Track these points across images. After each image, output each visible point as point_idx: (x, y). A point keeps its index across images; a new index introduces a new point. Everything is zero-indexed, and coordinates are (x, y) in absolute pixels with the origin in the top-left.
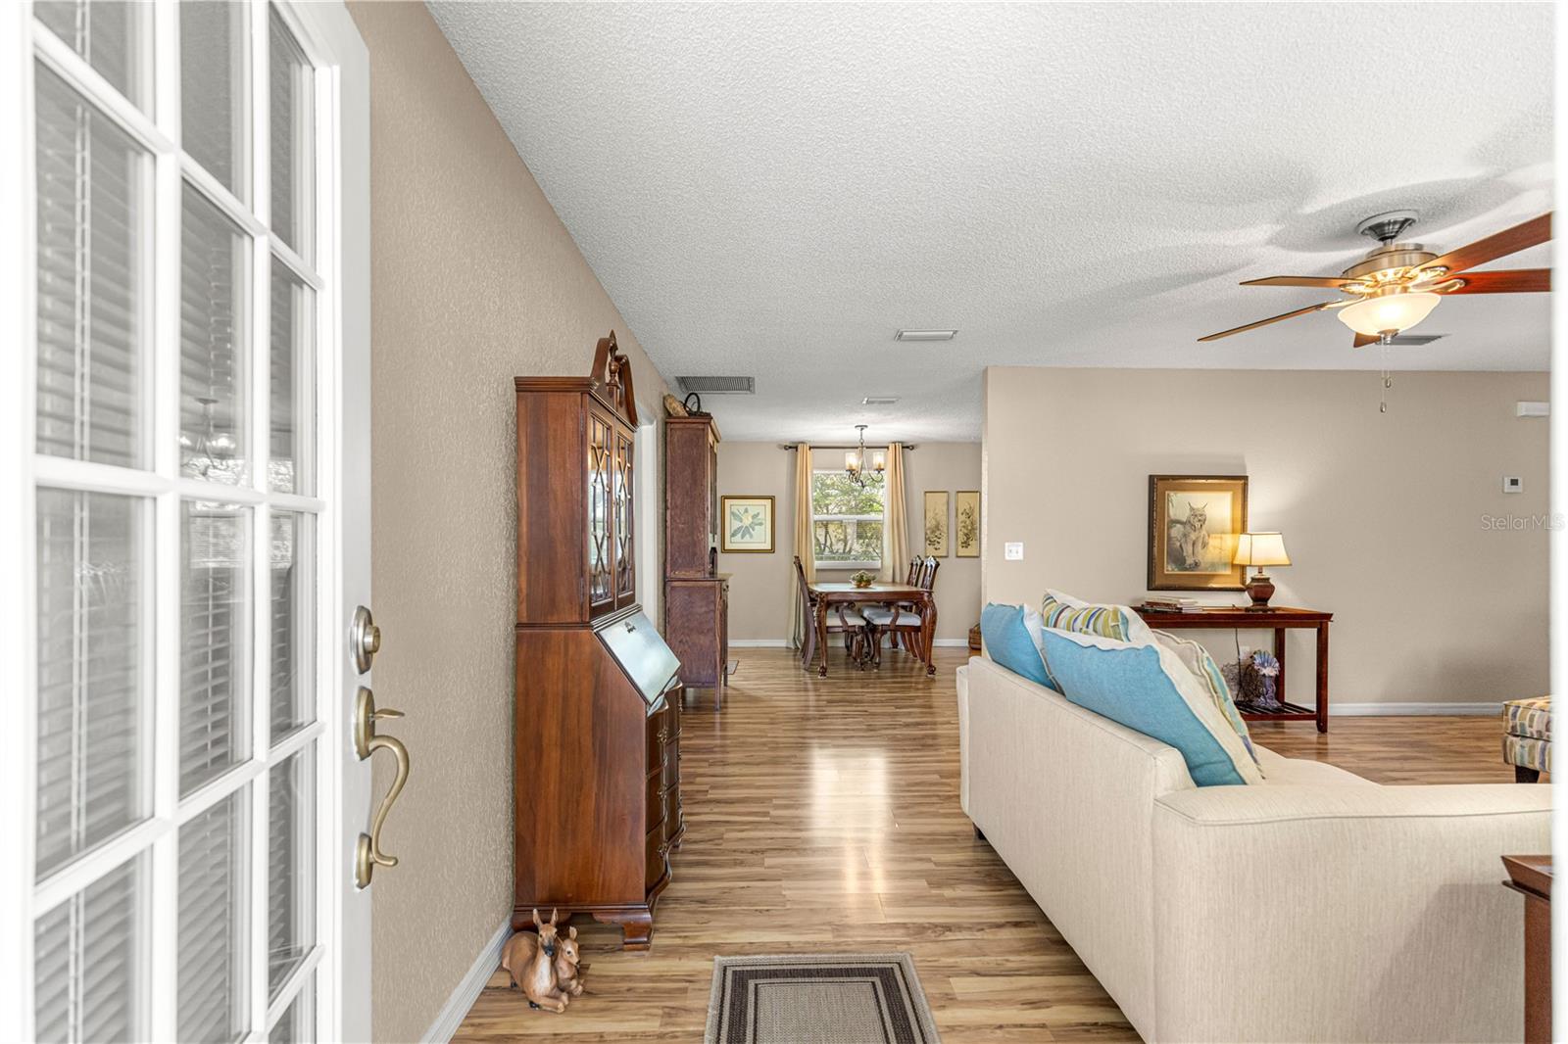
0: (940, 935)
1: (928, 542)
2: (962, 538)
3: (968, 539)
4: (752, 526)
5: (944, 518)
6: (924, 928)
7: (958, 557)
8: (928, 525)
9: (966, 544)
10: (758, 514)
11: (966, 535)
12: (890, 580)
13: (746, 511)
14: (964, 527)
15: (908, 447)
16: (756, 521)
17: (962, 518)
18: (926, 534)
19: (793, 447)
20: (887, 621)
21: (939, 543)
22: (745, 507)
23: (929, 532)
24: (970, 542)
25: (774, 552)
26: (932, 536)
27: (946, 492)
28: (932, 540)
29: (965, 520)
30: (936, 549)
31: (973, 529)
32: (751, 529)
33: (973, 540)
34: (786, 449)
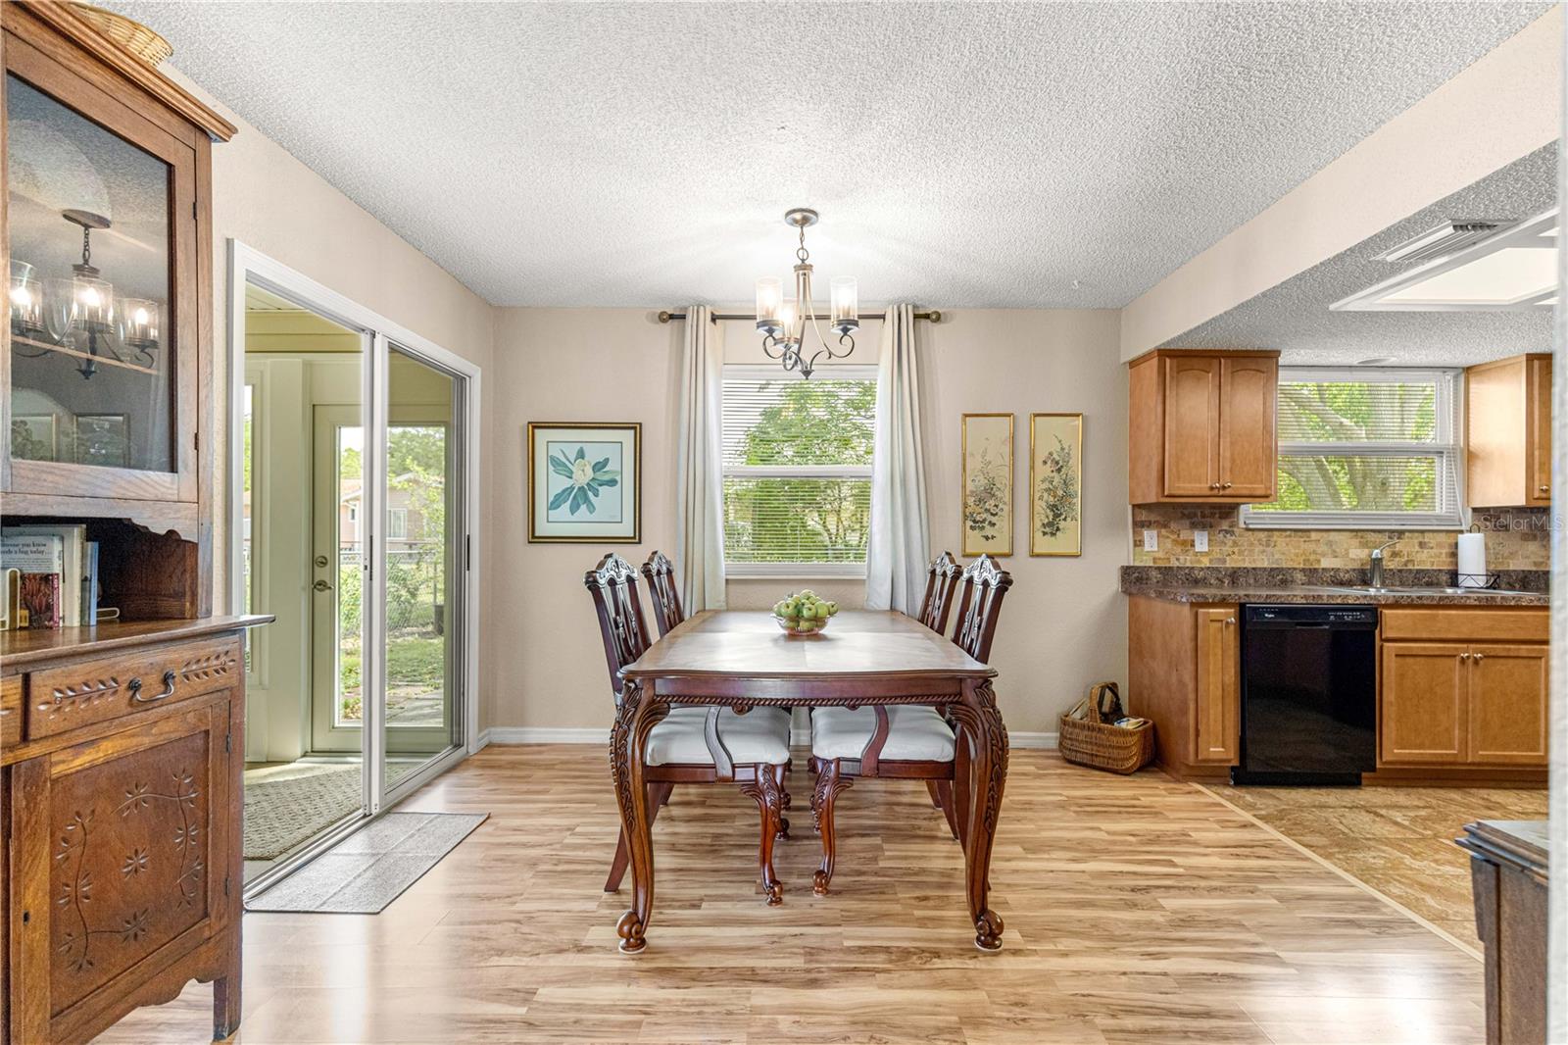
1: (969, 523)
2: (1042, 514)
3: (1057, 516)
4: (593, 486)
5: (1006, 472)
7: (1034, 555)
8: (970, 486)
9: (1052, 529)
10: (607, 460)
11: (1053, 507)
12: (884, 603)
13: (581, 455)
14: (1048, 490)
15: (927, 316)
16: (600, 476)
17: (1044, 471)
18: (965, 506)
19: (682, 317)
21: (992, 525)
22: (578, 446)
23: (971, 501)
24: (1062, 522)
25: (640, 542)
26: (978, 509)
27: (1009, 415)
28: (978, 519)
29: (1052, 475)
30: (987, 538)
31: (1068, 496)
32: (590, 494)
33: (1069, 519)
34: (664, 321)
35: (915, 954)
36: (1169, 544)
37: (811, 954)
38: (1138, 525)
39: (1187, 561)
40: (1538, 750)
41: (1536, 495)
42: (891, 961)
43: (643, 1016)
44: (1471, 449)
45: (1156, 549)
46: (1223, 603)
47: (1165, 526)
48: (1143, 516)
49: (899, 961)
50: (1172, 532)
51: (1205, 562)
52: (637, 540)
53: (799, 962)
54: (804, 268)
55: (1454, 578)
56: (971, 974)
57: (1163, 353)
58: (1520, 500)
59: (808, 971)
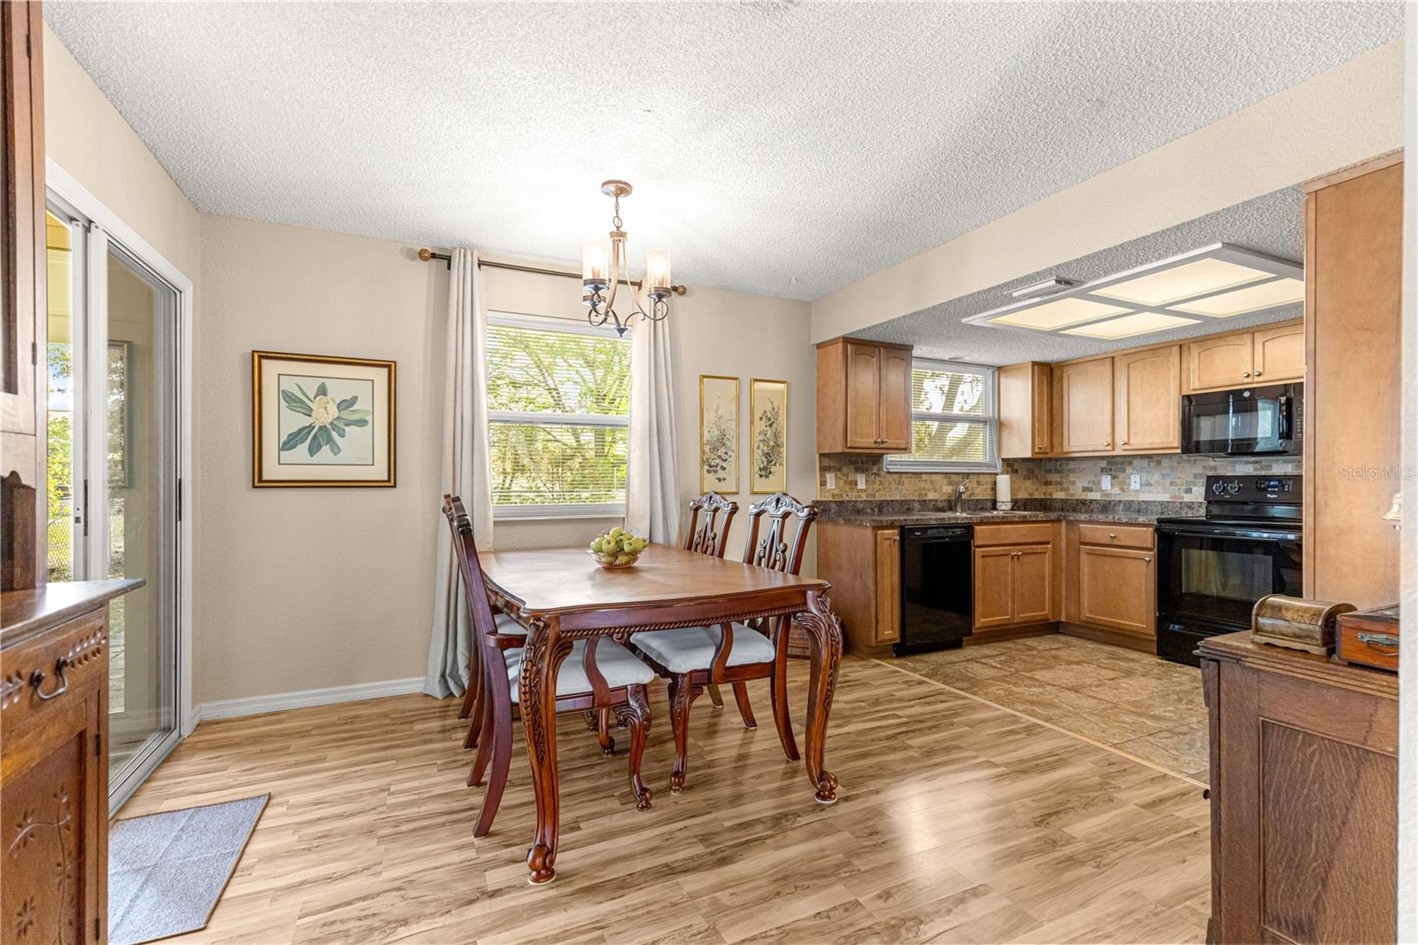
1: (706, 468)
2: (760, 461)
3: (769, 462)
4: (338, 426)
5: (733, 425)
7: (754, 493)
8: (707, 437)
9: (766, 472)
10: (355, 399)
11: (767, 455)
13: (322, 391)
14: (763, 441)
15: (675, 289)
16: (346, 415)
17: (760, 426)
18: (703, 452)
19: (443, 258)
21: (723, 469)
22: (321, 381)
23: (707, 448)
24: (773, 467)
25: (395, 486)
26: (713, 456)
27: (735, 379)
28: (712, 464)
29: (766, 429)
30: (719, 480)
31: (777, 445)
32: (334, 434)
33: (778, 465)
34: (425, 259)
35: (782, 818)
36: (842, 484)
37: (705, 840)
38: (824, 469)
39: (853, 496)
40: (1044, 610)
41: (1037, 450)
42: (769, 829)
43: (600, 931)
44: (1002, 420)
45: (834, 487)
46: (891, 526)
47: (840, 470)
48: (826, 462)
49: (774, 827)
50: (844, 475)
51: (864, 497)
52: (392, 484)
53: (700, 849)
54: (619, 235)
55: (994, 504)
56: (830, 821)
57: (847, 340)
58: (1028, 454)
59: (713, 853)
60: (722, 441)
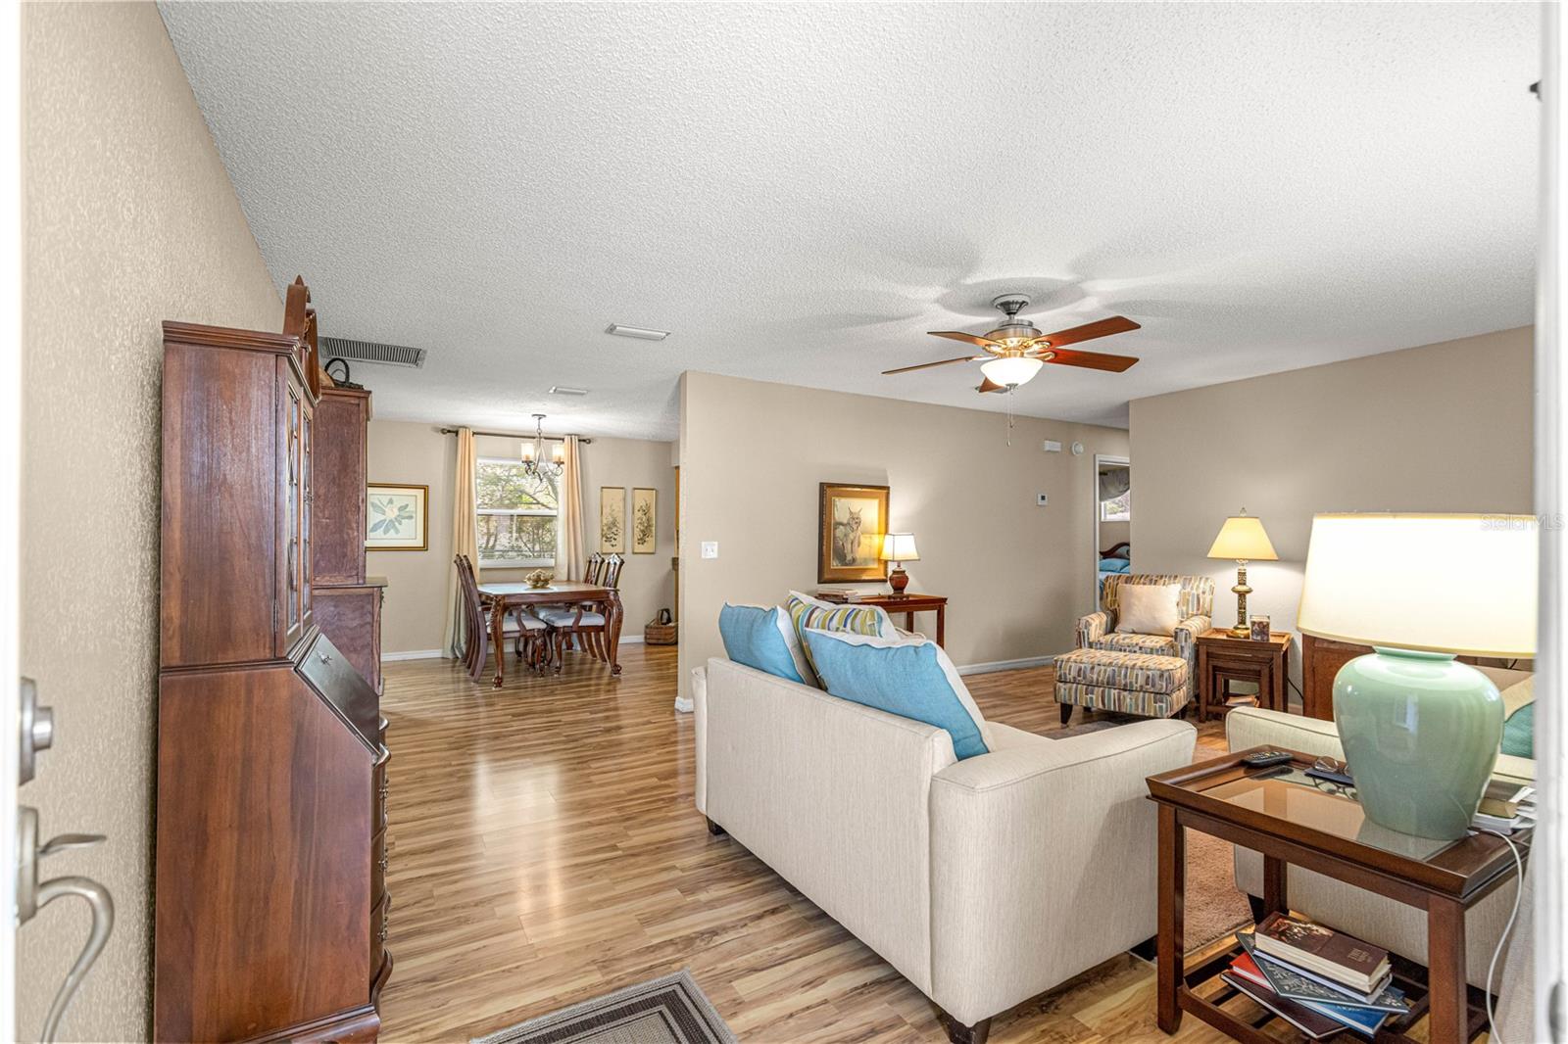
0: (708, 942)
1: (604, 539)
2: (638, 534)
3: (644, 535)
4: (399, 519)
5: (621, 514)
6: (692, 938)
7: (634, 553)
8: (605, 521)
9: (642, 541)
10: (407, 505)
11: (642, 531)
12: (565, 578)
13: (391, 502)
14: (640, 523)
15: (584, 441)
16: (403, 514)
17: (639, 514)
18: (603, 530)
19: (453, 432)
20: (570, 622)
21: (615, 539)
22: (389, 497)
23: (605, 528)
24: (647, 538)
25: (427, 550)
26: (609, 532)
27: (623, 488)
28: (609, 536)
29: (642, 516)
30: (614, 545)
31: (649, 526)
32: (396, 524)
33: (650, 537)
34: (444, 433)
60: (614, 523)
